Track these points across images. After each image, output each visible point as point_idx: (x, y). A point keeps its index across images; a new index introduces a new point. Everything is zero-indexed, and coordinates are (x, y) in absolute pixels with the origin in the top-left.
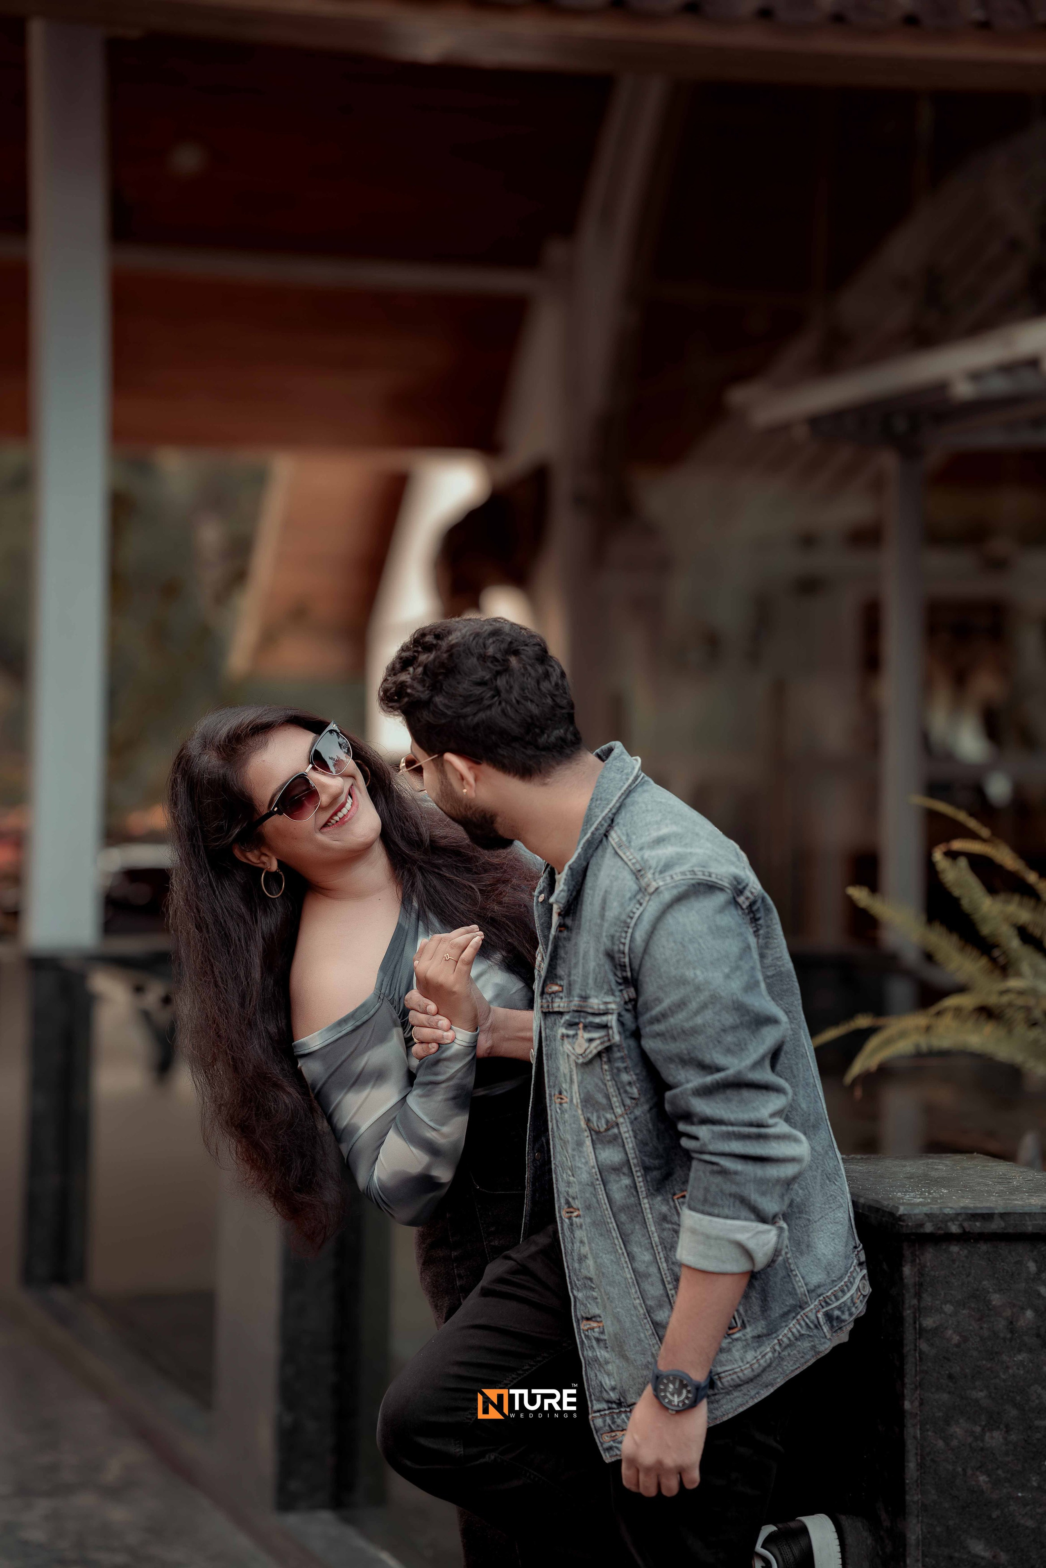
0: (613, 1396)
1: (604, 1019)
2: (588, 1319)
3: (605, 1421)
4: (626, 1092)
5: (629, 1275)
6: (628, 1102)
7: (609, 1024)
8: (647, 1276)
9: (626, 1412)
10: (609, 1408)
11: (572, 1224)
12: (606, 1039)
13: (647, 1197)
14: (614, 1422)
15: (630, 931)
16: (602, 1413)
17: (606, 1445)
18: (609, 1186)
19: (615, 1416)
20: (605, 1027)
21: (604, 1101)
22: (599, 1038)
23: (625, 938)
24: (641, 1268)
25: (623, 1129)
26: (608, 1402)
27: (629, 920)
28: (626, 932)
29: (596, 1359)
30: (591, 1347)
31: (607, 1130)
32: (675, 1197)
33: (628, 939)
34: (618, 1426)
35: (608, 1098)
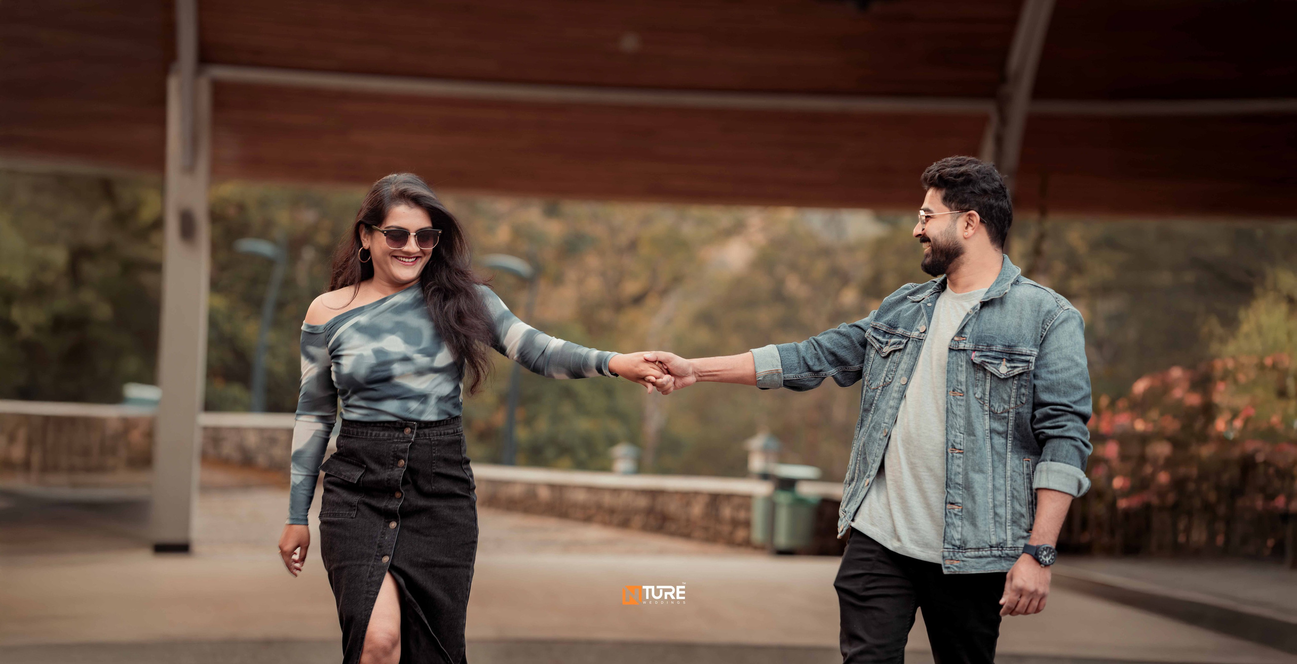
0: (958, 543)
1: (1028, 358)
2: (952, 504)
3: (949, 554)
4: (1020, 398)
5: (990, 486)
6: (1019, 403)
7: (1031, 361)
8: (999, 490)
9: (962, 552)
10: (953, 549)
11: (953, 456)
12: (1026, 368)
13: (1011, 452)
14: (954, 556)
15: (1053, 321)
16: (949, 550)
17: (947, 566)
18: (993, 441)
19: (956, 553)
20: (1028, 362)
21: (1006, 398)
22: (1022, 367)
23: (1050, 323)
24: (998, 485)
25: (1011, 415)
26: (954, 545)
27: (1055, 316)
28: (1051, 321)
29: (953, 524)
30: (951, 518)
31: (1002, 413)
32: (1024, 460)
33: (1051, 324)
34: (956, 558)
35: (1010, 397)
